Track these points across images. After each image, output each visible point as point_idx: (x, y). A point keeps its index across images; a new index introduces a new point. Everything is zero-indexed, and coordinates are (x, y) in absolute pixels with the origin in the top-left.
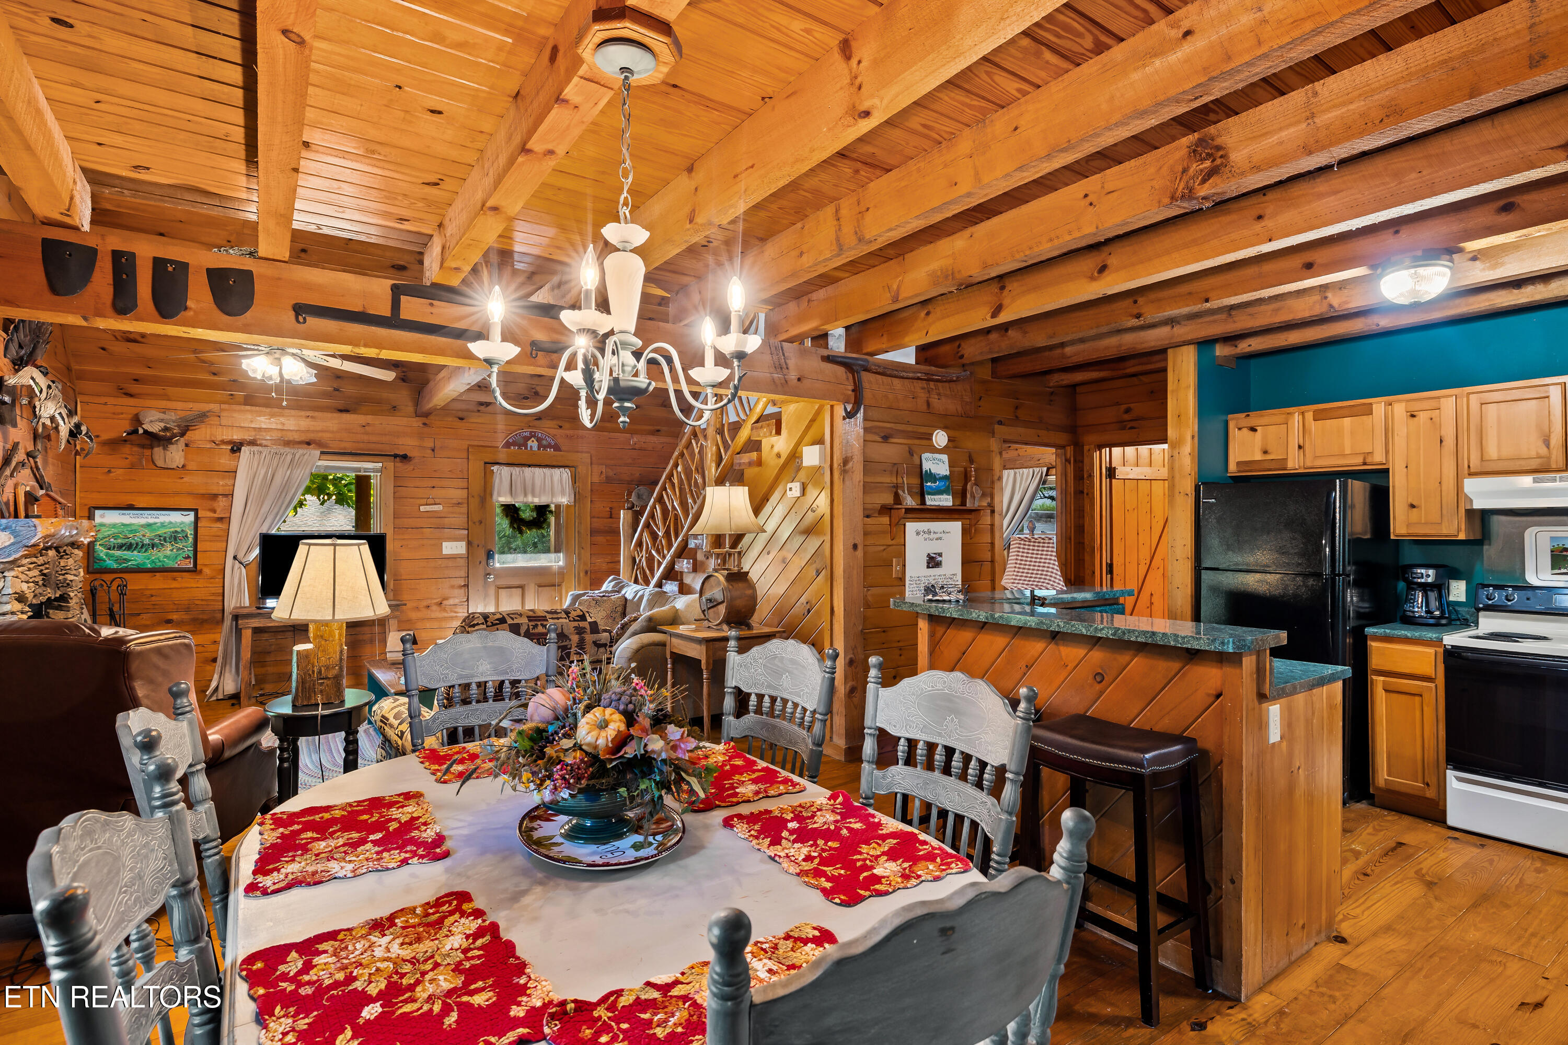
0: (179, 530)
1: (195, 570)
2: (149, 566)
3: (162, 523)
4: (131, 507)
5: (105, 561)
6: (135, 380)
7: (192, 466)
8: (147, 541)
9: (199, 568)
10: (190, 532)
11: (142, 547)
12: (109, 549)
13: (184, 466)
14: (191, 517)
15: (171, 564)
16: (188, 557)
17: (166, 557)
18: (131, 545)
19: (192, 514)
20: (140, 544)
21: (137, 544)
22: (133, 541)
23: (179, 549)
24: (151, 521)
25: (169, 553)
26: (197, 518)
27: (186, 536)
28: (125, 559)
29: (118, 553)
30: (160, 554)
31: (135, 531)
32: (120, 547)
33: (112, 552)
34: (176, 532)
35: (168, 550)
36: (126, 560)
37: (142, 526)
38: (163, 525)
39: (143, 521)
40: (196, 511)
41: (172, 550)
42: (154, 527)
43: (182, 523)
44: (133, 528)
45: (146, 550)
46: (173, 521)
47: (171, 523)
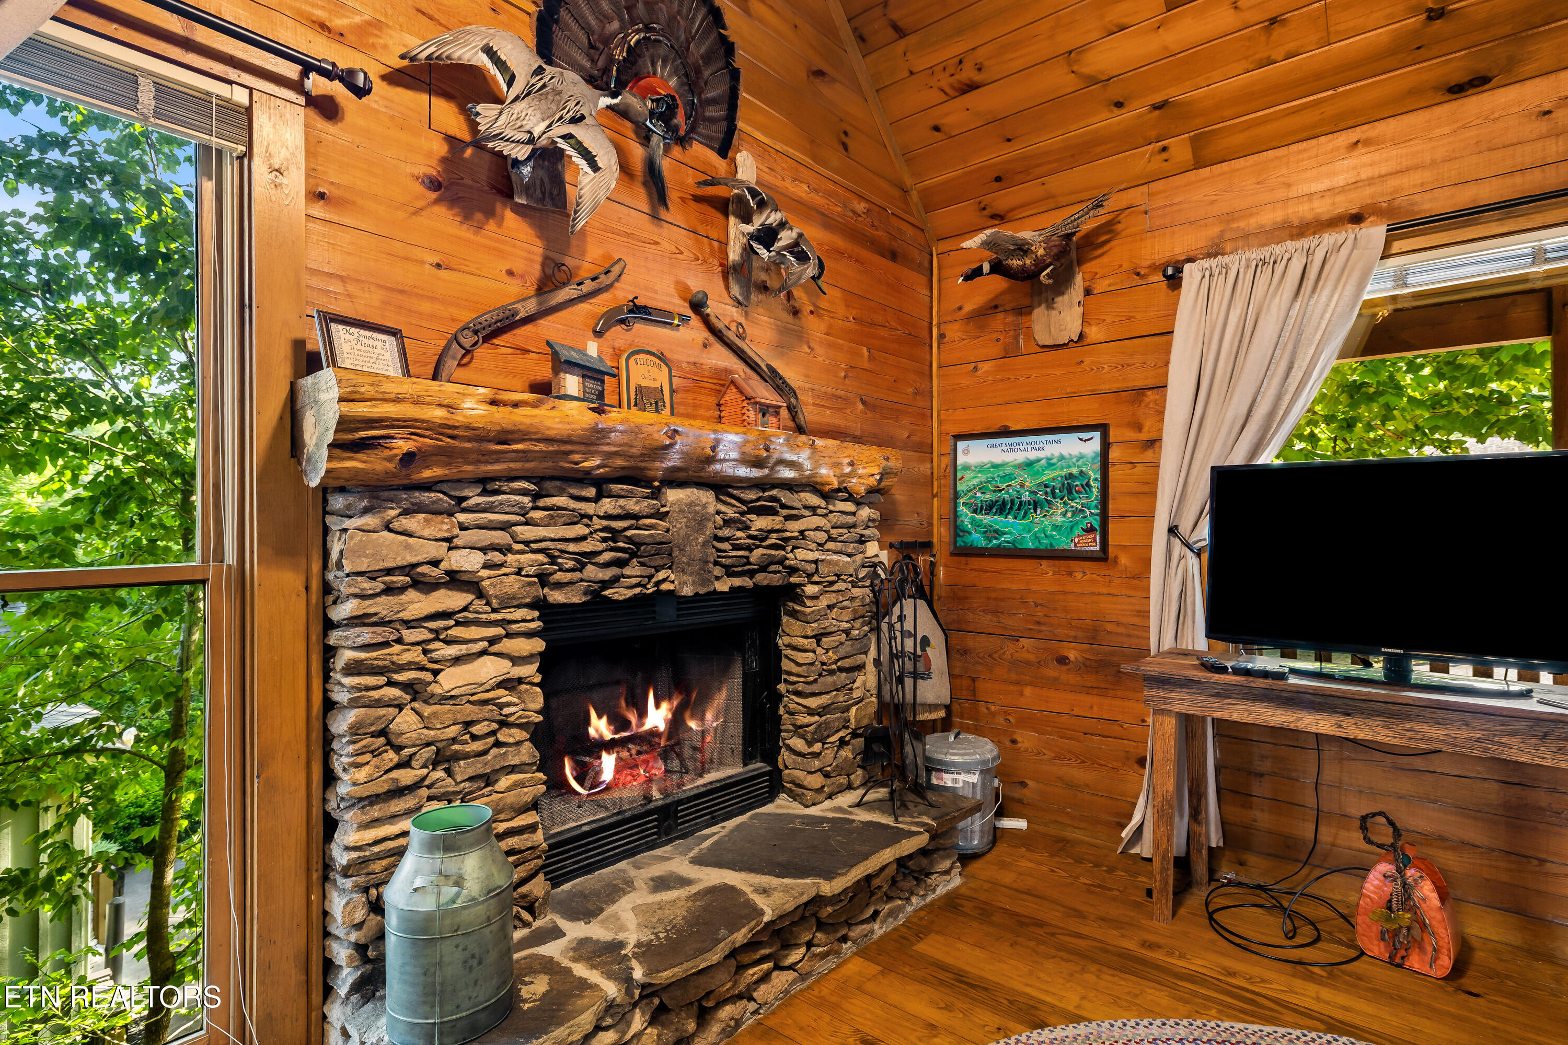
0: (1075, 471)
1: (1103, 557)
2: (1031, 545)
3: (1049, 459)
4: (1005, 433)
5: (970, 533)
6: (998, 179)
7: (1094, 333)
8: (1026, 497)
9: (1112, 552)
10: (1094, 475)
11: (1019, 509)
12: (975, 511)
13: (1081, 336)
14: (1094, 445)
15: (1063, 543)
16: (1090, 530)
17: (1055, 527)
18: (1004, 503)
19: (1097, 435)
20: (1017, 501)
21: (1013, 502)
22: (1007, 497)
23: (1076, 512)
24: (1032, 455)
25: (1059, 519)
26: (1106, 446)
27: (1088, 485)
28: (996, 531)
29: (986, 519)
30: (1046, 522)
31: (1008, 477)
32: (989, 508)
33: (979, 517)
34: (1071, 476)
35: (1058, 515)
36: (998, 533)
37: (1020, 466)
38: (1050, 464)
39: (1020, 457)
40: (1103, 429)
41: (1064, 514)
42: (1037, 467)
43: (1081, 457)
44: (1008, 471)
45: (1025, 514)
46: (1065, 453)
47: (1062, 458)
